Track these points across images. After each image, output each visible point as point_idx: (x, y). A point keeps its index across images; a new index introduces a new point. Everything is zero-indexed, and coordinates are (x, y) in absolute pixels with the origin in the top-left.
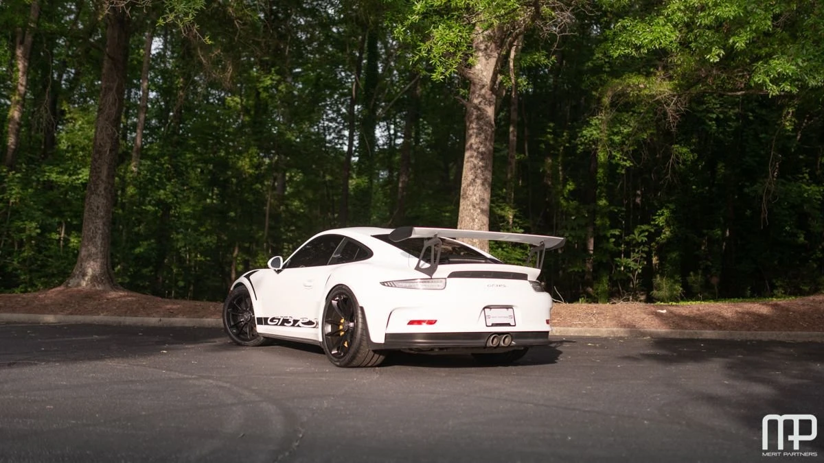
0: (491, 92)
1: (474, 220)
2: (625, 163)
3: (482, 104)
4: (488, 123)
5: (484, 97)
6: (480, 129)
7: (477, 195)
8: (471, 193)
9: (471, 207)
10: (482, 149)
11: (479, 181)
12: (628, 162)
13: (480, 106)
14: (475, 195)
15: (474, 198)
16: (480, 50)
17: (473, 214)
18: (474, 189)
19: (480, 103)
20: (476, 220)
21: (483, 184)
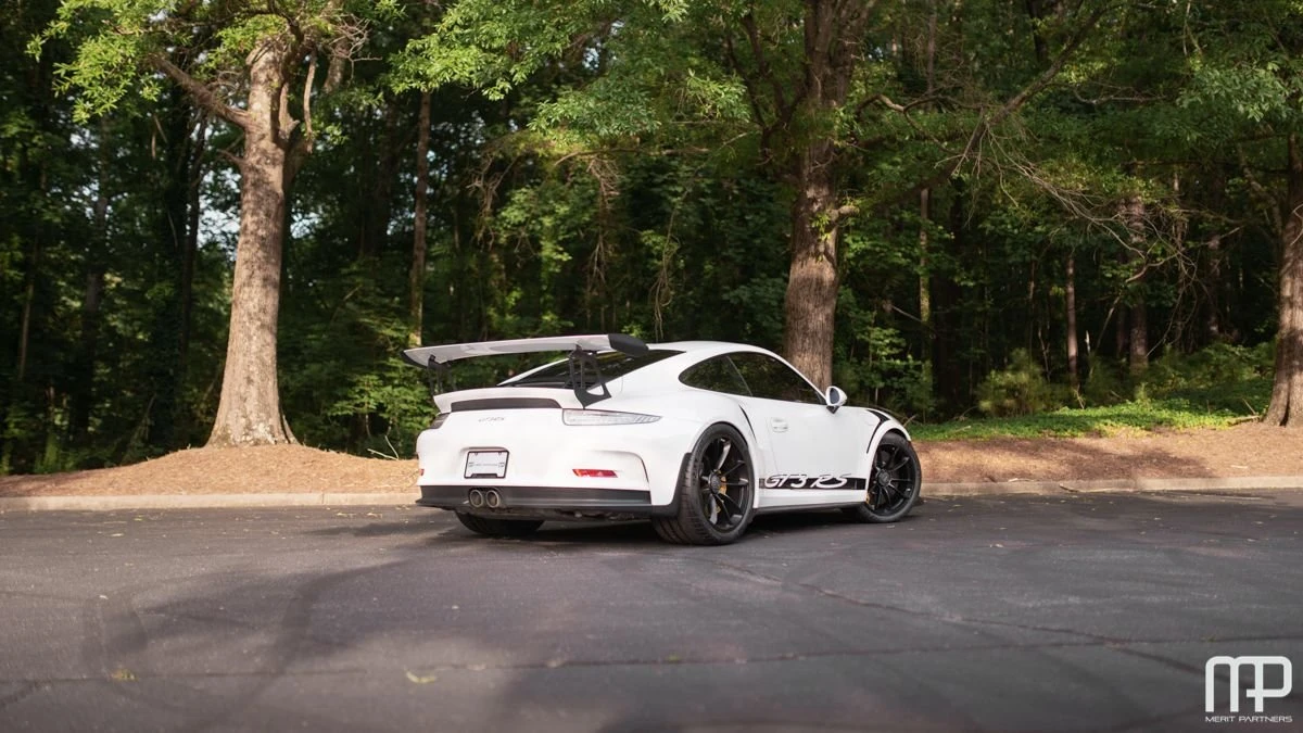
0: (274, 145)
1: (250, 338)
2: (559, 256)
3: (263, 161)
4: (273, 193)
5: (264, 152)
6: (259, 203)
7: (256, 300)
8: (246, 296)
9: (245, 319)
10: (261, 233)
11: (257, 282)
12: (566, 254)
13: (258, 167)
14: (252, 300)
15: (251, 304)
16: (259, 82)
17: (249, 329)
18: (251, 292)
19: (258, 162)
20: (255, 338)
21: (264, 286)
